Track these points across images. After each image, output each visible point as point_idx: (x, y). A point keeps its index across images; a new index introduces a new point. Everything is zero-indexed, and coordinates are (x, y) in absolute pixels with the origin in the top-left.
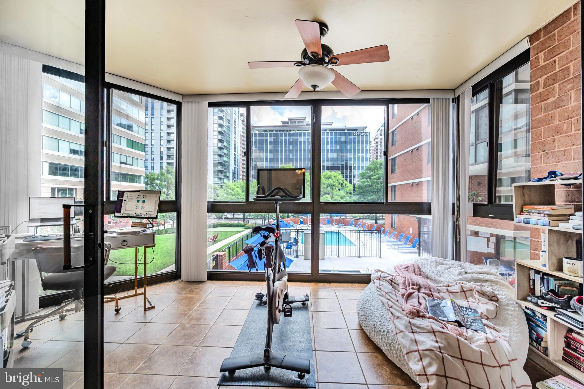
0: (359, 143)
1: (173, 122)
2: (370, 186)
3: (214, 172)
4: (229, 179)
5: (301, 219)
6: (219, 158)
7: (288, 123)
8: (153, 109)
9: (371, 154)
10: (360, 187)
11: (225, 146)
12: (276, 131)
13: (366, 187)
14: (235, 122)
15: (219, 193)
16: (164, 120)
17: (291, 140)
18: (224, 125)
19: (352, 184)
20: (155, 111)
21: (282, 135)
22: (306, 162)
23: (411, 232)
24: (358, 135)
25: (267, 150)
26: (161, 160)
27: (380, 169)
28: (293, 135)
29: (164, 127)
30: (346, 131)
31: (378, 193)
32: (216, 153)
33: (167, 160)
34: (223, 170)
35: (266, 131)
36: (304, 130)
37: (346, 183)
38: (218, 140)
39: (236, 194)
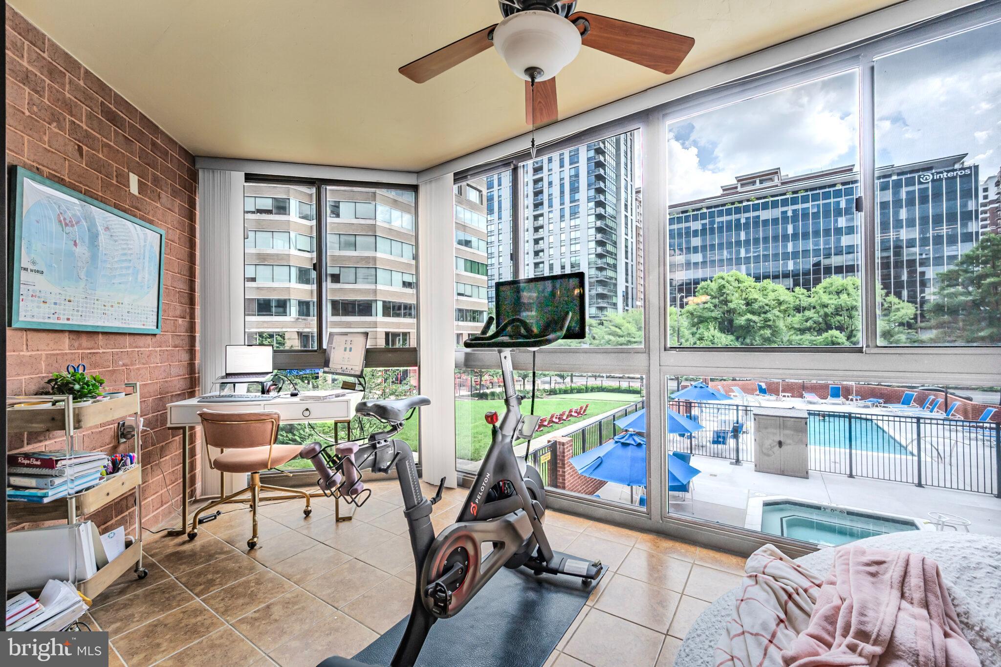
0: (937, 199)
2: (978, 304)
3: (591, 298)
4: (617, 309)
5: (762, 384)
6: (598, 273)
7: (736, 188)
8: (499, 211)
11: (608, 252)
12: (708, 208)
14: (626, 205)
15: (597, 334)
17: (743, 221)
18: (606, 215)
19: (914, 302)
21: (721, 215)
22: (781, 262)
24: (933, 181)
25: (688, 249)
28: (747, 209)
30: (895, 177)
32: (595, 266)
34: (605, 292)
35: (686, 212)
36: (772, 196)
37: (896, 300)
38: (596, 241)
39: (625, 334)
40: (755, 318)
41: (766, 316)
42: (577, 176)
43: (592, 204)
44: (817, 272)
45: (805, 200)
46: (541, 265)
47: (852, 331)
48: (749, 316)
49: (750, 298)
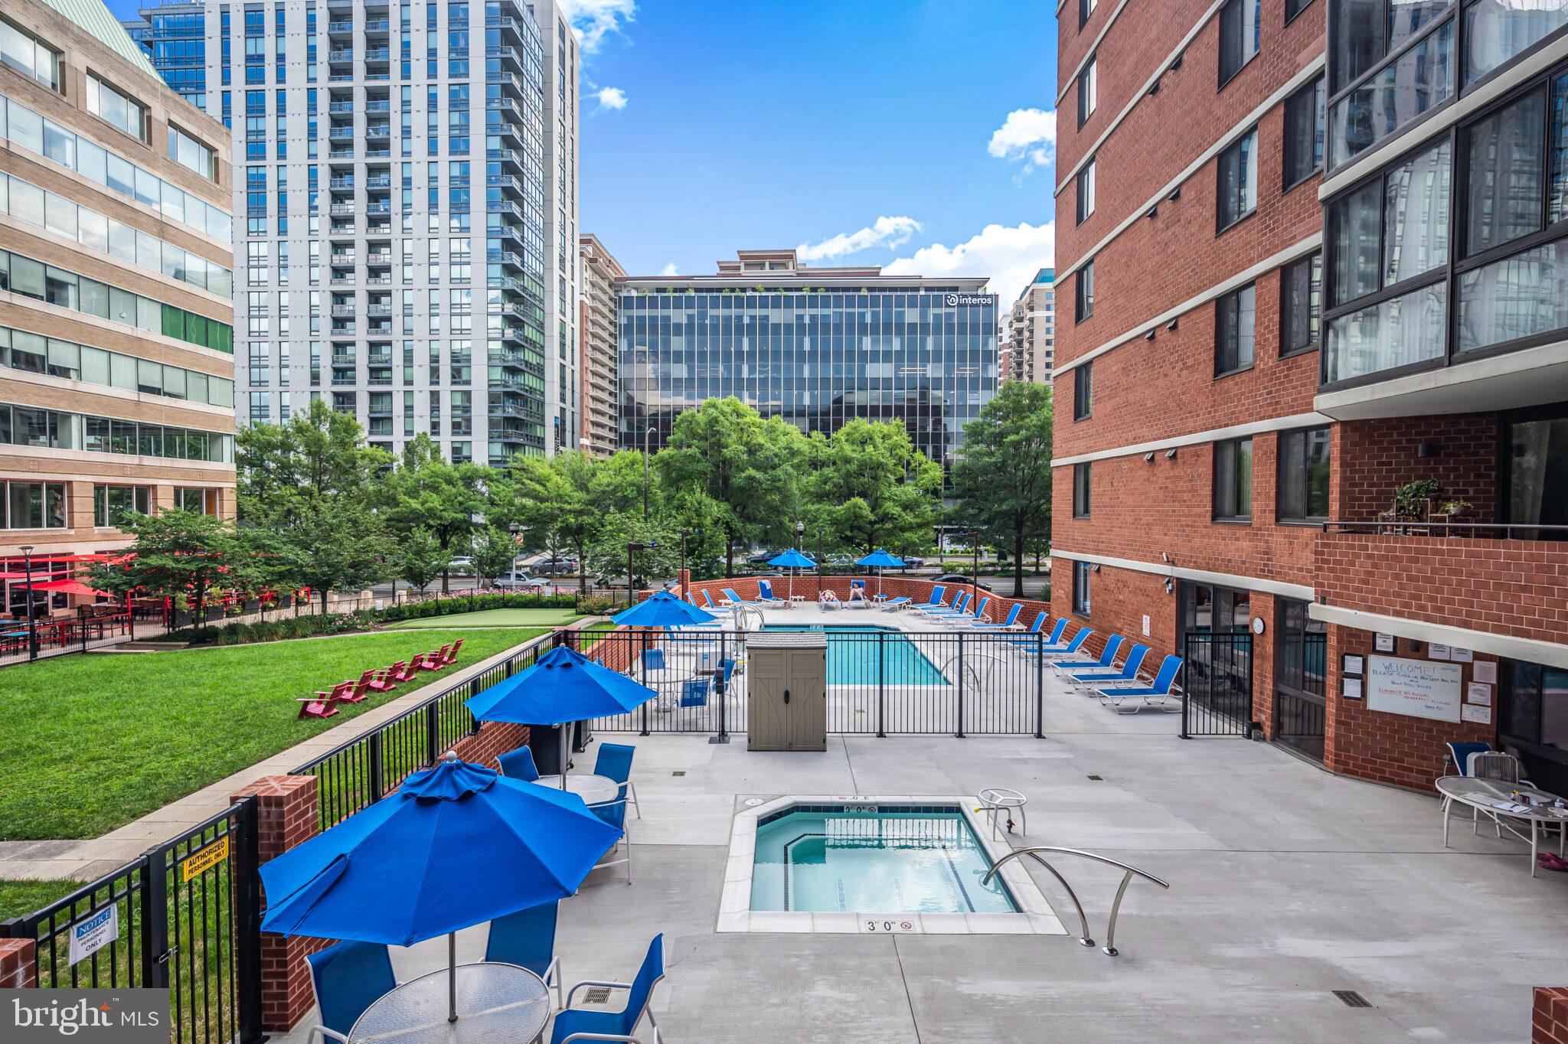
0: (962, 331)
1: (350, 258)
2: (999, 469)
3: (492, 424)
4: (544, 449)
5: (767, 583)
6: (507, 377)
7: (738, 268)
8: (282, 214)
9: (1001, 370)
10: (964, 471)
11: (526, 339)
12: (697, 290)
13: (985, 470)
14: (562, 260)
16: (321, 250)
17: (746, 320)
18: (524, 270)
19: (939, 462)
20: (290, 219)
21: (715, 306)
22: (795, 392)
23: (1146, 631)
24: (959, 305)
25: (666, 353)
26: (313, 384)
27: (1032, 412)
28: (751, 303)
29: (322, 274)
30: (922, 293)
31: (1023, 490)
32: (497, 362)
33: (334, 383)
34: (521, 416)
35: (664, 290)
36: (786, 289)
37: (923, 458)
38: (504, 317)
39: (552, 495)
40: (759, 475)
41: (774, 473)
42: (465, 178)
43: (496, 244)
44: (838, 412)
45: (826, 303)
46: (385, 350)
47: (877, 499)
48: (751, 472)
49: (754, 441)
